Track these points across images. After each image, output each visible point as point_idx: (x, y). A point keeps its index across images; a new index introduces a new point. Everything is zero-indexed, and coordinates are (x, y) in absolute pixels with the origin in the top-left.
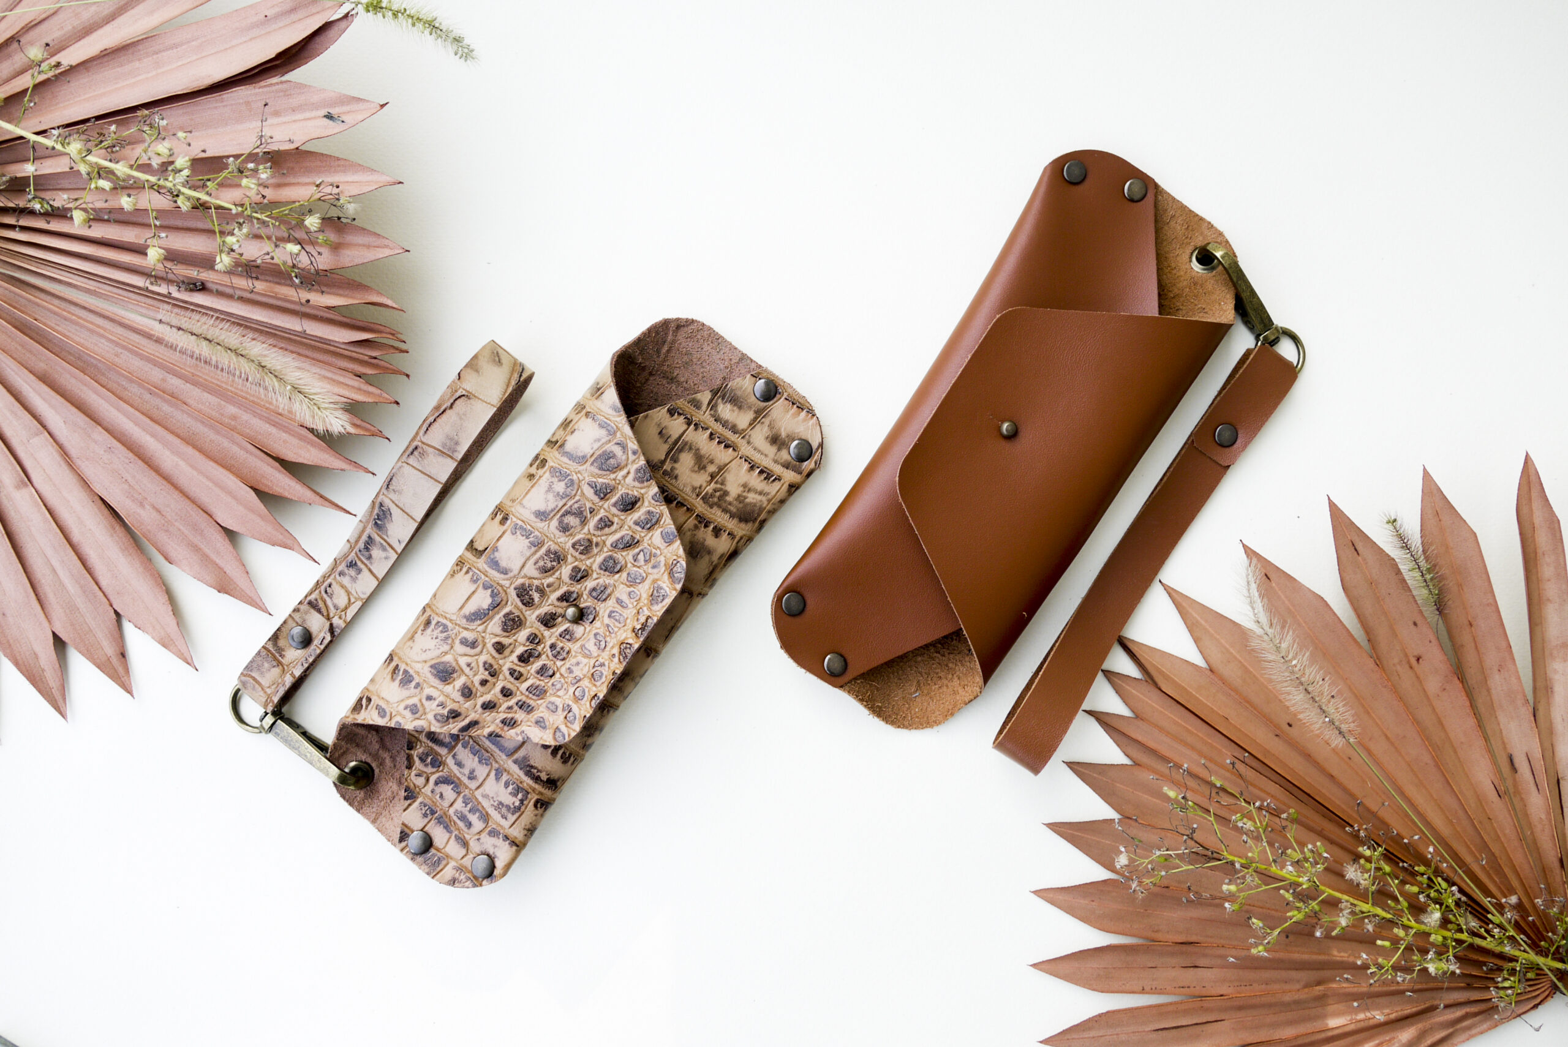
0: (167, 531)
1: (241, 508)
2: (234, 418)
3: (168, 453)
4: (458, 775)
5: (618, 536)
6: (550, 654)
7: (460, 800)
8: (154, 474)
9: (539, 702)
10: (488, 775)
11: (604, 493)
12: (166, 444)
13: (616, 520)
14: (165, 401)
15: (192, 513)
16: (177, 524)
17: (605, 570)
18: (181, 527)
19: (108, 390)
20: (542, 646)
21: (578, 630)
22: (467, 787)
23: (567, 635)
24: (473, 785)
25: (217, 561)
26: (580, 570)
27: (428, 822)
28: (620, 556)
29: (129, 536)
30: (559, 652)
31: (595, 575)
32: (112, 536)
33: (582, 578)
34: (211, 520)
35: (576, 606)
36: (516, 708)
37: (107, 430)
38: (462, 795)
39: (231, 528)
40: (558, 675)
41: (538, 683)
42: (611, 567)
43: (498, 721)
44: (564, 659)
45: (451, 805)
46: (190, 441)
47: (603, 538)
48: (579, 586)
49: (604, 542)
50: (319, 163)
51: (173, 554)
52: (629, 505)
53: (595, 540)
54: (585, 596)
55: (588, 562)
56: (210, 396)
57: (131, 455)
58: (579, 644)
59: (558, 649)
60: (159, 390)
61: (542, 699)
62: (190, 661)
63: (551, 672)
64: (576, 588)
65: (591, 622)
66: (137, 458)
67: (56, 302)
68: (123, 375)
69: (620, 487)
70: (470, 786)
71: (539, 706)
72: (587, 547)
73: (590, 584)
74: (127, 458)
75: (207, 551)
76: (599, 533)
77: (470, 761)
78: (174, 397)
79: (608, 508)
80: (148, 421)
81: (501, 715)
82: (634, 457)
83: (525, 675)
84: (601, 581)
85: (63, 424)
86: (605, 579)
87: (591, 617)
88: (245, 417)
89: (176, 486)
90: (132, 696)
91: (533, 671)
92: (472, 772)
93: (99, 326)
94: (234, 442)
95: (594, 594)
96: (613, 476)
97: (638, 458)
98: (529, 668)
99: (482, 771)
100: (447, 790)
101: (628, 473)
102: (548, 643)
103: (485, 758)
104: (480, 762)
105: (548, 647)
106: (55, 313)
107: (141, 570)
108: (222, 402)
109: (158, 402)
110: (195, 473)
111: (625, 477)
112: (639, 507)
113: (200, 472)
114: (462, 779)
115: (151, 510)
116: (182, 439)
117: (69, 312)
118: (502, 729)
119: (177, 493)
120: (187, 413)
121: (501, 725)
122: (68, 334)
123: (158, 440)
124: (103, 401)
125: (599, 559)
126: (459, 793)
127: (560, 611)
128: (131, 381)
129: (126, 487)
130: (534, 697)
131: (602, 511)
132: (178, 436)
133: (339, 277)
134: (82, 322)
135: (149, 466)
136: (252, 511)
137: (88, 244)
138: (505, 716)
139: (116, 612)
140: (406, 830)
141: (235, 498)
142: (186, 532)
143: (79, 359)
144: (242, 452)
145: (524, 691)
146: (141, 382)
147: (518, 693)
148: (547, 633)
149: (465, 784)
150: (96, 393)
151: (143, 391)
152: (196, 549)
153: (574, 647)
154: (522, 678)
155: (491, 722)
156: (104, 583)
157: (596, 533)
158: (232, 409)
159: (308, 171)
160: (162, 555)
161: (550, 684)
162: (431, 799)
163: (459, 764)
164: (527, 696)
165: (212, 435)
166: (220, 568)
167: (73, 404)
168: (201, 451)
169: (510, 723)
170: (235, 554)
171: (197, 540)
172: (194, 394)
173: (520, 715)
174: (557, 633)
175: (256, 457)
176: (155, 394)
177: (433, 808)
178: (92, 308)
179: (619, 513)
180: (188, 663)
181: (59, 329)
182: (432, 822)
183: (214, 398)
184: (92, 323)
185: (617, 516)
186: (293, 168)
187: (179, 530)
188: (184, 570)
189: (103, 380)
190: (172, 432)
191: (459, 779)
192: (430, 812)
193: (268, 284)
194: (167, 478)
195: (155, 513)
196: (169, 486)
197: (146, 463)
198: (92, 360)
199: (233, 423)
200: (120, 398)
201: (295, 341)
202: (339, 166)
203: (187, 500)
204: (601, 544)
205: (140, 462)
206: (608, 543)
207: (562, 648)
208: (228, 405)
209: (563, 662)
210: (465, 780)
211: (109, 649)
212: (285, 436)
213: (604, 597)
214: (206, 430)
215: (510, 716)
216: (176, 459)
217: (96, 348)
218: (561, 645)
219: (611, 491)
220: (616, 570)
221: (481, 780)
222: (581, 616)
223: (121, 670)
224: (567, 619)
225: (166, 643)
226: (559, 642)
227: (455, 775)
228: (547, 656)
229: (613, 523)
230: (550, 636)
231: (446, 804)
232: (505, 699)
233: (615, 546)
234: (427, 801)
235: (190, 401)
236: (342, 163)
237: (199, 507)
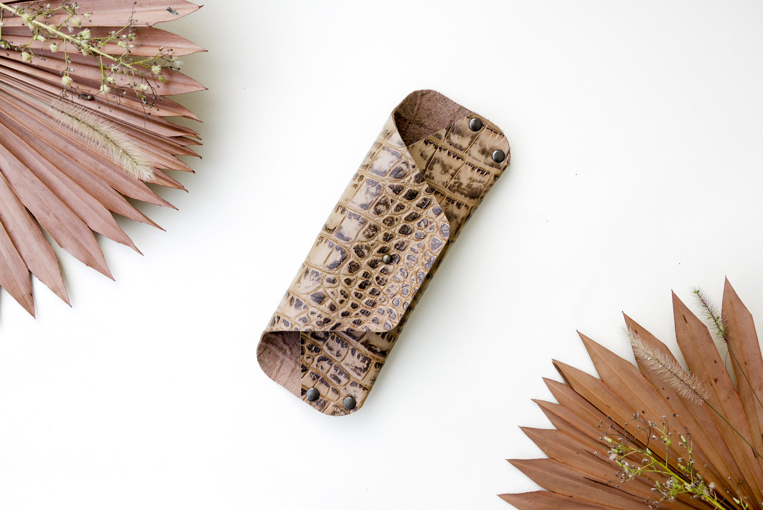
0: (60, 229)
1: (103, 221)
2: (103, 171)
3: (65, 187)
4: (330, 355)
5: (408, 214)
6: (376, 283)
7: (333, 368)
8: (56, 197)
9: (373, 309)
10: (347, 353)
11: (397, 190)
12: (64, 182)
13: (406, 205)
14: (65, 158)
15: (75, 220)
16: (67, 226)
17: (403, 233)
18: (69, 228)
19: (35, 149)
20: (372, 278)
21: (390, 267)
22: (336, 361)
23: (384, 271)
24: (339, 359)
25: (87, 248)
26: (388, 235)
27: (316, 383)
28: (411, 225)
29: (40, 230)
30: (381, 281)
31: (397, 237)
32: (30, 229)
33: (390, 239)
34: (86, 225)
35: (388, 254)
36: (360, 314)
37: (32, 171)
38: (333, 365)
39: (96, 231)
40: (382, 294)
41: (371, 299)
42: (405, 231)
43: (351, 322)
44: (383, 285)
45: (328, 372)
46: (77, 181)
47: (400, 216)
48: (389, 244)
49: (401, 218)
50: (161, 36)
51: (63, 242)
52: (412, 196)
53: (395, 217)
54: (392, 249)
55: (392, 230)
56: (91, 158)
57: (44, 186)
58: (391, 276)
59: (380, 279)
60: (63, 152)
61: (375, 307)
62: (68, 301)
63: (378, 292)
64: (387, 245)
65: (397, 263)
66: (47, 188)
67: (9, 98)
68: (43, 142)
69: (407, 186)
70: (337, 360)
71: (373, 311)
72: (390, 222)
73: (394, 242)
74: (42, 187)
75: (82, 242)
76: (397, 213)
77: (337, 347)
78: (70, 156)
79: (400, 199)
80: (55, 168)
81: (352, 318)
82: (414, 169)
83: (364, 296)
84: (400, 239)
85: (8, 165)
86: (403, 238)
87: (397, 260)
88: (109, 171)
89: (68, 205)
90: (34, 317)
91: (368, 293)
92: (338, 352)
93: (32, 114)
94: (101, 184)
95: (397, 247)
96: (402, 181)
97: (416, 169)
98: (365, 291)
99: (343, 351)
100: (325, 364)
101: (411, 178)
102: (375, 277)
103: (345, 344)
104: (342, 346)
105: (375, 279)
106: (8, 104)
107: (45, 249)
108: (97, 162)
109: (61, 158)
110: (79, 199)
111: (409, 181)
112: (418, 197)
113: (82, 199)
114: (333, 357)
115: (53, 217)
116: (73, 180)
117: (16, 105)
118: (354, 326)
119: (68, 209)
120: (77, 166)
121: (353, 324)
122: (14, 116)
123: (59, 179)
124: (31, 155)
125: (399, 228)
126: (331, 365)
127: (379, 258)
128: (48, 145)
129: (40, 203)
130: (370, 307)
131: (398, 200)
132: (71, 178)
133: (167, 100)
134: (23, 111)
135: (54, 193)
136: (109, 223)
137: (30, 68)
138: (355, 319)
139: (29, 271)
140: (305, 388)
141: (100, 215)
142: (72, 231)
143: (20, 130)
144: (106, 190)
145: (364, 304)
146: (53, 146)
147: (361, 305)
148: (373, 271)
149: (334, 359)
150: (27, 149)
151: (54, 151)
152: (76, 240)
153: (389, 277)
154: (362, 298)
155: (347, 324)
156: (24, 255)
157: (395, 213)
158: (102, 167)
159: (156, 39)
160: (57, 242)
161: (378, 299)
162: (316, 370)
163: (331, 349)
164: (366, 307)
165: (90, 179)
166: (88, 252)
167: (15, 155)
168: (83, 187)
169: (358, 323)
170: (97, 245)
171: (77, 236)
172: (82, 156)
173: (363, 318)
174: (379, 271)
175: (113, 193)
176: (60, 154)
177: (318, 375)
178: (29, 103)
179: (407, 201)
180: (67, 303)
181: (10, 113)
182: (318, 382)
183: (93, 159)
184: (28, 111)
185: (406, 203)
186: (147, 37)
187: (68, 229)
188: (69, 252)
189: (32, 143)
190: (68, 176)
191: (331, 357)
192: (316, 377)
193: (128, 100)
194: (63, 200)
195: (55, 219)
196: (64, 205)
197: (52, 191)
198: (27, 132)
199: (102, 174)
200: (41, 155)
201: (140, 133)
202: (173, 38)
203: (73, 214)
204: (399, 219)
205: (49, 190)
206: (403, 218)
207: (382, 279)
208: (100, 164)
209: (384, 287)
210: (335, 357)
211: (24, 291)
212: (130, 184)
213: (403, 248)
214: (87, 176)
215: (357, 319)
216: (69, 190)
217: (30, 126)
218: (382, 277)
219: (403, 189)
220: (408, 233)
221: (343, 356)
222: (391, 260)
223: (29, 303)
224: (384, 262)
225: (55, 290)
226: (380, 276)
227: (328, 355)
228: (375, 284)
229: (404, 207)
230: (375, 273)
231: (325, 371)
232: (354, 309)
233: (407, 219)
234: (314, 371)
235: (80, 160)
236: (174, 37)
237: (80, 218)
